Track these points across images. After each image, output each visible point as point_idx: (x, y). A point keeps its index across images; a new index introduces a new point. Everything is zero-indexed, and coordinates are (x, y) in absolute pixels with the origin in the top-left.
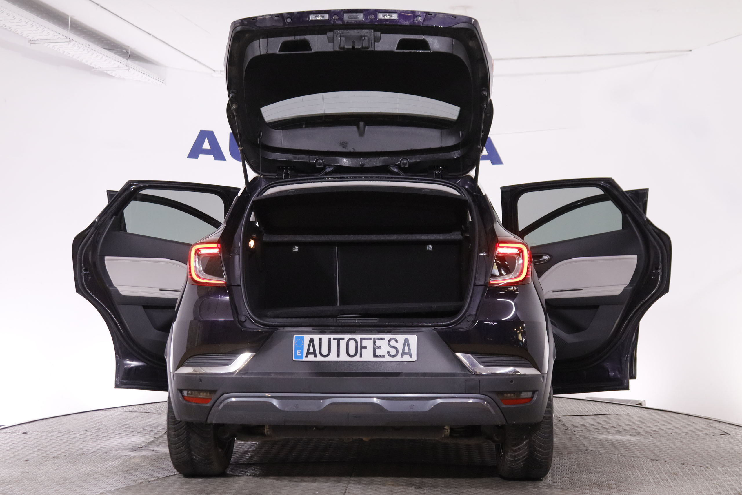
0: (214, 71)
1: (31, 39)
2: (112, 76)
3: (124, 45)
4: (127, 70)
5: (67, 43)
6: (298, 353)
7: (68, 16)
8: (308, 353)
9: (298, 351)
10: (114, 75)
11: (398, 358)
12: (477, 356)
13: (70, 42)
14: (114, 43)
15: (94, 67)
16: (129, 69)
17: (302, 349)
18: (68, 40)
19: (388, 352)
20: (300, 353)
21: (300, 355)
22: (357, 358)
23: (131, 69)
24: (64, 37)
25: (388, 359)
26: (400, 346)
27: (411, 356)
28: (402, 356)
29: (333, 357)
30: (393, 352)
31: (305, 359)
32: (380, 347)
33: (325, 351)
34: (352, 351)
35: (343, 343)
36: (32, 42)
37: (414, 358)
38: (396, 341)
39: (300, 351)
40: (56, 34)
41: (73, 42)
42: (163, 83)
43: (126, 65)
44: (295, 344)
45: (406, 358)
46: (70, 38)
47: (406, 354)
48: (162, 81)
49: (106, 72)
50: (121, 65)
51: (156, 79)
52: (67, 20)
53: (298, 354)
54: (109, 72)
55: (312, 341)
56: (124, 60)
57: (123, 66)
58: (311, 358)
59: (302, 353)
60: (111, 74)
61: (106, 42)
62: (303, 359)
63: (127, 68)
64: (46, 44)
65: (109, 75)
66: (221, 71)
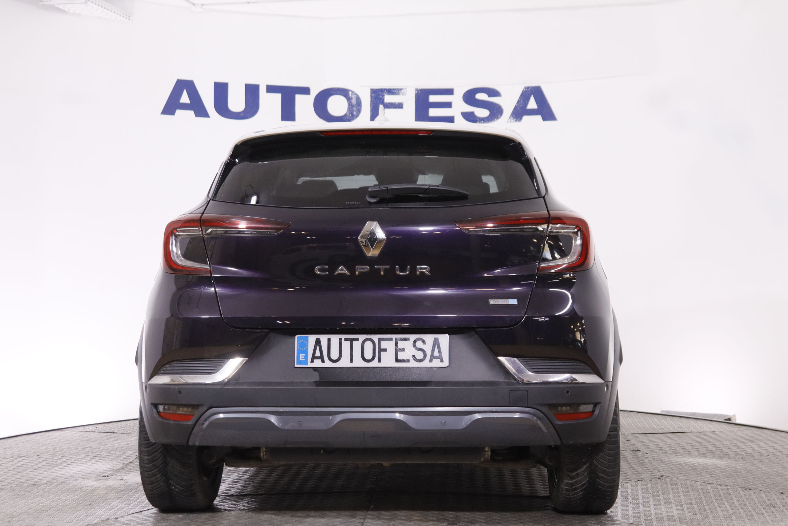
0: (194, 4)
2: (64, 11)
4: (83, 3)
6: (301, 357)
8: (314, 358)
9: (301, 355)
10: (66, 10)
11: (426, 363)
12: (525, 360)
17: (306, 352)
19: (414, 356)
20: (303, 357)
21: (304, 359)
22: (375, 364)
23: (89, 3)
25: (413, 364)
26: (428, 348)
27: (442, 361)
28: (431, 361)
29: (344, 362)
30: (420, 355)
31: (310, 365)
32: (403, 350)
33: (335, 356)
34: (368, 356)
35: (357, 345)
37: (446, 363)
38: (424, 342)
39: (304, 355)
42: (129, 19)
44: (297, 346)
45: (436, 363)
47: (436, 357)
48: (128, 17)
49: (56, 6)
51: (120, 15)
53: (301, 359)
54: (61, 7)
55: (318, 342)
58: (318, 363)
59: (306, 357)
60: (63, 9)
62: (307, 365)
63: (84, 1)
65: (60, 10)
66: (202, 5)
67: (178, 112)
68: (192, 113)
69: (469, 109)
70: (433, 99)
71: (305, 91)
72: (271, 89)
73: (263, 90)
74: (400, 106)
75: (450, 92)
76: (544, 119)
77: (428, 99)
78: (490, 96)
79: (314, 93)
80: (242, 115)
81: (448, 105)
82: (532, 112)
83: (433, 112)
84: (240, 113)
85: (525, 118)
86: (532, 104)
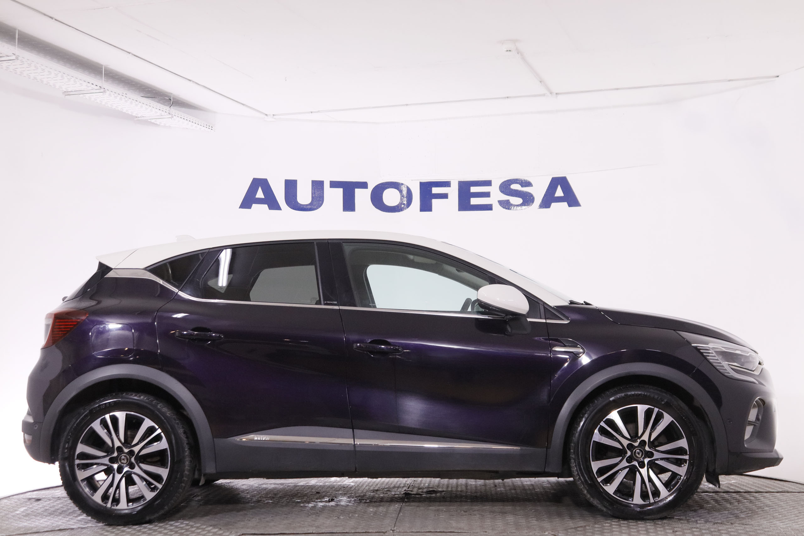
0: (266, 115)
1: (66, 91)
2: (156, 124)
3: (167, 92)
4: (170, 118)
5: (102, 93)
7: (102, 65)
10: (158, 124)
13: (104, 92)
14: (155, 90)
15: (137, 116)
16: (172, 117)
18: (102, 90)
23: (174, 117)
24: (98, 88)
36: (67, 93)
40: (89, 85)
41: (108, 92)
43: (169, 113)
46: (104, 88)
48: (210, 127)
49: (149, 120)
50: (163, 113)
51: (204, 126)
52: (102, 70)
54: (153, 121)
56: (166, 108)
57: (166, 114)
60: (155, 123)
61: (147, 89)
63: (170, 116)
64: (81, 95)
66: (274, 115)
67: (254, 206)
68: (266, 206)
69: (505, 197)
70: (473, 189)
71: (364, 185)
72: (334, 184)
73: (327, 185)
74: (445, 196)
75: (488, 183)
76: (570, 205)
77: (470, 190)
78: (522, 186)
79: (371, 187)
80: (309, 207)
81: (487, 195)
82: (559, 200)
83: (474, 201)
84: (307, 205)
85: (554, 205)
86: (559, 193)
